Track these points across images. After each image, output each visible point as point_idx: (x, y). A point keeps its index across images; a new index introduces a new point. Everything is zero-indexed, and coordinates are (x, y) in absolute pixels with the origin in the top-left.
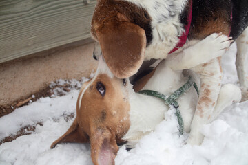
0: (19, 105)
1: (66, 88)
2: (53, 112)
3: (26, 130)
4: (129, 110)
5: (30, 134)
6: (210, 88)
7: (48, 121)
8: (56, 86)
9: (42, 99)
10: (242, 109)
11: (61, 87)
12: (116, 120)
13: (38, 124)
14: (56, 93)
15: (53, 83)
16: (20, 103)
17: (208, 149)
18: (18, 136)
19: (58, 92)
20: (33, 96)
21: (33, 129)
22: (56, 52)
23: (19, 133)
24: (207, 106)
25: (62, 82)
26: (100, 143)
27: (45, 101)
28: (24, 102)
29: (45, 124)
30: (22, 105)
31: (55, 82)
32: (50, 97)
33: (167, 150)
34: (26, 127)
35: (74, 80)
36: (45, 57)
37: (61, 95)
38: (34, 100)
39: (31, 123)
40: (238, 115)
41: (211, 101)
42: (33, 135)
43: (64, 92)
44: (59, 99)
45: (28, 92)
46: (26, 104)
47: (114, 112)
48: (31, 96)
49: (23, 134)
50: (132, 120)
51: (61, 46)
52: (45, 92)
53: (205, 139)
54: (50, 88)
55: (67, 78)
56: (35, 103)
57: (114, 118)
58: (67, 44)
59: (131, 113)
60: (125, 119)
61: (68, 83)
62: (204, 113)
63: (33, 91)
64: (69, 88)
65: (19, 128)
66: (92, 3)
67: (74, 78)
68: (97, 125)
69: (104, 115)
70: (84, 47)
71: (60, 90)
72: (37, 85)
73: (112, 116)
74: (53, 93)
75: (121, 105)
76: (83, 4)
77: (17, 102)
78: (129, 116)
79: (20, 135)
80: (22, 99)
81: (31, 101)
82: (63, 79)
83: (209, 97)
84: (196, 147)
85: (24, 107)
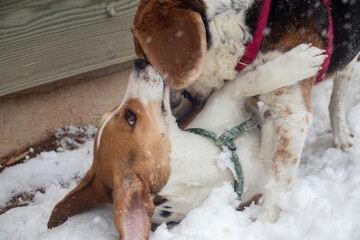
0: (10, 162)
1: (80, 138)
2: (60, 173)
3: (20, 199)
4: (169, 151)
5: (26, 205)
6: (288, 135)
7: (53, 186)
8: (66, 135)
9: (44, 154)
10: (335, 170)
11: (71, 136)
12: (150, 164)
13: (38, 190)
14: (64, 145)
15: (60, 131)
16: (12, 160)
17: (286, 227)
18: (8, 208)
19: (68, 144)
20: (32, 150)
21: (31, 198)
22: (64, 86)
23: (10, 204)
24: (284, 163)
25: (73, 130)
26: (127, 199)
27: (48, 157)
28: (17, 159)
29: (48, 191)
30: (15, 163)
31: (64, 129)
32: (56, 151)
33: (226, 230)
34: (20, 196)
35: (91, 127)
36: (49, 93)
37: (72, 148)
38: (32, 156)
39: (28, 190)
40: (329, 178)
41: (290, 156)
42: (31, 207)
43: (76, 143)
44: (69, 153)
45: (23, 144)
46: (21, 161)
47: (149, 153)
48: (28, 149)
49: (16, 206)
50: (174, 166)
51: (73, 77)
52: (49, 144)
53: (282, 213)
54: (56, 139)
55: (81, 123)
56: (33, 160)
57: (147, 162)
58: (81, 75)
59: (172, 156)
60: (164, 163)
61: (82, 130)
62: (280, 175)
63: (32, 142)
64: (84, 139)
65: (10, 196)
66: (118, 14)
67: (92, 123)
68: (122, 171)
69: (133, 156)
70: (106, 78)
71: (70, 140)
72: (38, 133)
73: (145, 158)
74: (61, 146)
75: (158, 143)
76: (104, 16)
77: (8, 158)
78: (169, 159)
79: (12, 207)
80: (14, 154)
81: (28, 157)
82: (75, 125)
83: (288, 149)
84: (269, 225)
85: (18, 166)
